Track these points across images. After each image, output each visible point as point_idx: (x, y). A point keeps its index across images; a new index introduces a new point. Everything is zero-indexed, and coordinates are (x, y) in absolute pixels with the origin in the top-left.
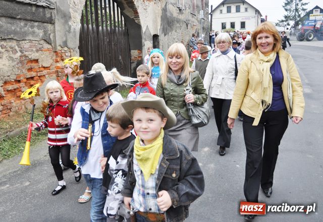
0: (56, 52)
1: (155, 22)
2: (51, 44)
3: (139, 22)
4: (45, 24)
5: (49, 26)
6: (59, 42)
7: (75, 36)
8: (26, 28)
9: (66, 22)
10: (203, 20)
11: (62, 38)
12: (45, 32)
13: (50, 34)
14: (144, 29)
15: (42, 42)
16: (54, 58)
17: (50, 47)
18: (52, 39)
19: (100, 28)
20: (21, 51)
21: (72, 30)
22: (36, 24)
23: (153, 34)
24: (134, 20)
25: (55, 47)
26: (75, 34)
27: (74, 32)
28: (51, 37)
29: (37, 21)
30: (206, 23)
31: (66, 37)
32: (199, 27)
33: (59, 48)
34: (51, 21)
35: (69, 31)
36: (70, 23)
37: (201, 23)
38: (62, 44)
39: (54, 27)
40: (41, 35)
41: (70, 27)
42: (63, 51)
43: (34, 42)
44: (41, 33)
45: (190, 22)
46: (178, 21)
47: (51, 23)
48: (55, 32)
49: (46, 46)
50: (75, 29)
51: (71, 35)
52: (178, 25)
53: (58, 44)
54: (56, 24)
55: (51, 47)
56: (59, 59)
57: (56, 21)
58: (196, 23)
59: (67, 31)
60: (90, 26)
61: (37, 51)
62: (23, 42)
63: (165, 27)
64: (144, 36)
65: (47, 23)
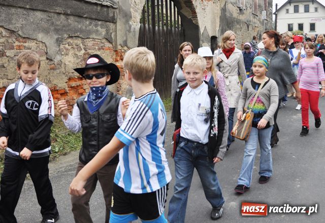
0: (116, 51)
1: (213, 22)
2: (111, 43)
3: (197, 23)
4: (108, 23)
5: (111, 25)
6: (120, 41)
7: (135, 35)
8: (91, 27)
9: (127, 21)
10: (265, 21)
11: (123, 37)
12: (107, 31)
13: (111, 33)
14: (202, 30)
15: (104, 41)
16: (114, 57)
17: (110, 45)
18: (113, 38)
19: (157, 28)
20: (85, 49)
21: (132, 30)
22: (100, 23)
23: (211, 35)
24: (192, 20)
25: (116, 46)
26: (135, 34)
27: (134, 31)
28: (112, 36)
29: (100, 20)
30: (269, 25)
31: (127, 37)
32: (262, 29)
33: (119, 47)
34: (113, 21)
35: (129, 31)
36: (130, 23)
37: (263, 25)
38: (122, 43)
39: (116, 26)
40: (104, 33)
41: (130, 27)
42: (123, 51)
43: (97, 40)
44: (103, 32)
45: (252, 23)
46: (238, 22)
47: (113, 22)
48: (116, 31)
49: (108, 45)
50: (135, 29)
51: (131, 35)
52: (238, 26)
53: (118, 44)
54: (118, 24)
55: (112, 46)
56: (118, 58)
57: (118, 21)
58: (258, 24)
59: (127, 30)
60: (147, 25)
61: (99, 49)
62: (87, 40)
63: (224, 28)
64: (201, 38)
65: (110, 22)
